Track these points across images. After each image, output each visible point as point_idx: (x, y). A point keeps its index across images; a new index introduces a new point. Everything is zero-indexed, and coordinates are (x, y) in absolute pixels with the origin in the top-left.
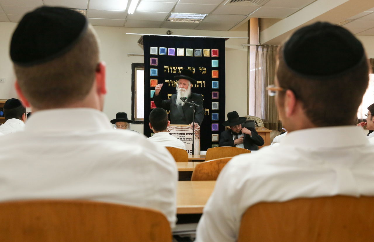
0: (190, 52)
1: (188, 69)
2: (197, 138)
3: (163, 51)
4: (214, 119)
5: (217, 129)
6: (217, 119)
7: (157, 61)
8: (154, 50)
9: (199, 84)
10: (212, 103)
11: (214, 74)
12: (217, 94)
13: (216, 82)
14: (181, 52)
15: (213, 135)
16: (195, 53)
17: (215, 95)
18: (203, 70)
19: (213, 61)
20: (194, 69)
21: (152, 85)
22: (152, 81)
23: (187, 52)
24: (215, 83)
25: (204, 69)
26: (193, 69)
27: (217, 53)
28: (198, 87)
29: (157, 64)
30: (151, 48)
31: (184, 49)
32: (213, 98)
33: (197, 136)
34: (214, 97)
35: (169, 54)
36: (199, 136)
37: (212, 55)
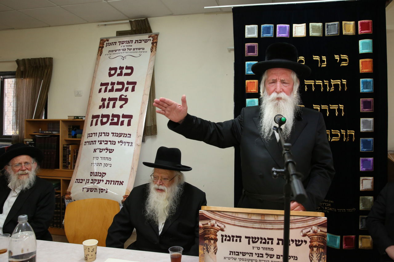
0: (316, 29)
1: (314, 59)
2: (315, 255)
3: (268, 30)
4: (365, 150)
5: (371, 168)
6: (371, 149)
7: (256, 49)
8: (251, 31)
9: (334, 84)
10: (362, 119)
11: (365, 66)
12: (370, 102)
13: (368, 80)
14: (299, 30)
15: (361, 178)
16: (326, 29)
17: (366, 105)
18: (342, 60)
19: (361, 42)
20: (325, 59)
21: (249, 90)
22: (248, 83)
23: (311, 30)
24: (367, 82)
25: (345, 57)
26: (323, 59)
27: (370, 26)
28: (333, 90)
29: (256, 54)
30: (246, 26)
31: (305, 24)
32: (362, 109)
33: (315, 249)
34: (365, 108)
35: (278, 35)
36: (321, 250)
37: (360, 32)
